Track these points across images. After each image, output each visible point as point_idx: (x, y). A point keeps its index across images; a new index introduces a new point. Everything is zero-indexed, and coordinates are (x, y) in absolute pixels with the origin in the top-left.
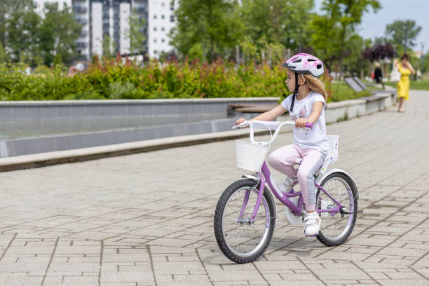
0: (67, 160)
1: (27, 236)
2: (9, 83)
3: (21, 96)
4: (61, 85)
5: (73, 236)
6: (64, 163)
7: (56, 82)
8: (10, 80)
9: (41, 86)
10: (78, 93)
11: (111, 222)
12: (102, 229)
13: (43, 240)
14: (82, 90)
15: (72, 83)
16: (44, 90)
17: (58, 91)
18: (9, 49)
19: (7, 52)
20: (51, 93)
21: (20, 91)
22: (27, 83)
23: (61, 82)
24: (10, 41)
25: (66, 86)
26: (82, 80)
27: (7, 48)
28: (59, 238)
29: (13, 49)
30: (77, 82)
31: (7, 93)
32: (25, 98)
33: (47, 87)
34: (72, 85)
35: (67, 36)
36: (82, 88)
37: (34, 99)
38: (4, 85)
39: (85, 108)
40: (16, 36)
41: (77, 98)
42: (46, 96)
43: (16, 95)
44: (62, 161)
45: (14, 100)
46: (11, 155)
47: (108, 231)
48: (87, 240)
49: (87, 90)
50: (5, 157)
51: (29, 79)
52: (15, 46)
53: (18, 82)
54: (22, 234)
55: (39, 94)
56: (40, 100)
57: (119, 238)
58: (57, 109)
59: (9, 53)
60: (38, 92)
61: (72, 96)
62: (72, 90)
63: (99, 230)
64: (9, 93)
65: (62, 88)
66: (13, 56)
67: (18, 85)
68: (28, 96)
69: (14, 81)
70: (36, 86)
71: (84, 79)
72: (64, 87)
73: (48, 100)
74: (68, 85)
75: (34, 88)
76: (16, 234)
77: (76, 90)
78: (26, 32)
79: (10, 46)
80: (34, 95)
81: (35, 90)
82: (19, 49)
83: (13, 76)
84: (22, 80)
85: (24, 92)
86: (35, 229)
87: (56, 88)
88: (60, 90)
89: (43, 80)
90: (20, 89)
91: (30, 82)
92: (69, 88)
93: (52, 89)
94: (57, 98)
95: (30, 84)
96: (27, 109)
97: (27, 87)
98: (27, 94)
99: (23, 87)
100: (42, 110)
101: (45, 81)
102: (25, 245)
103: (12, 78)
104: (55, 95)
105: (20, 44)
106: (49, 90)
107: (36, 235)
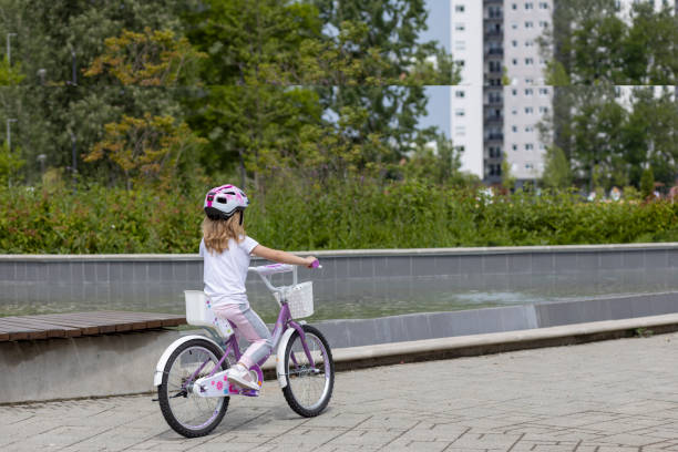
0: (623, 333)
1: (537, 437)
2: (554, 218)
3: (570, 237)
4: (631, 220)
5: (602, 440)
6: (620, 337)
7: (625, 215)
8: (555, 214)
9: (602, 222)
10: (658, 232)
11: (662, 423)
12: (645, 431)
13: (558, 443)
14: (663, 227)
15: (649, 216)
16: (606, 227)
17: (627, 229)
18: (576, 163)
19: (573, 168)
20: (616, 232)
21: (570, 229)
22: (580, 217)
23: (632, 216)
24: (578, 151)
25: (639, 221)
26: (665, 212)
27: (573, 161)
28: (581, 441)
29: (582, 161)
30: (657, 215)
31: (550, 233)
32: (576, 240)
33: (611, 223)
34: (649, 220)
35: (667, 139)
36: (664, 224)
37: (591, 243)
38: (545, 220)
39: (667, 255)
40: (588, 142)
41: (655, 240)
42: (609, 237)
43: (563, 235)
44: (617, 334)
45: (560, 244)
46: (542, 325)
47: (655, 434)
48: (620, 445)
49: (671, 227)
50: (533, 328)
51: (583, 212)
52: (585, 157)
53: (567, 216)
54: (532, 435)
55: (598, 234)
56: (600, 243)
57: (666, 445)
58: (622, 256)
59: (576, 169)
60: (597, 230)
61: (648, 236)
62: (649, 227)
63: (641, 432)
64: (553, 233)
65: (634, 225)
66: (582, 173)
67: (567, 220)
68: (582, 237)
69: (561, 215)
70: (595, 222)
71: (668, 209)
72: (636, 222)
73: (611, 242)
74: (643, 219)
75: (590, 225)
76: (524, 434)
77: (656, 227)
78: (602, 135)
79: (578, 158)
80: (591, 236)
81: (592, 228)
82: (591, 163)
83: (560, 208)
84: (573, 214)
85: (574, 232)
86: (550, 428)
87: (624, 224)
88: (630, 227)
89: (605, 213)
90: (569, 227)
91: (586, 216)
92: (643, 223)
93: (618, 226)
94: (626, 241)
95: (584, 219)
96: (577, 258)
97: (581, 223)
98: (580, 233)
99: (574, 224)
100: (600, 258)
101: (608, 214)
102: (531, 449)
103: (559, 211)
104: (622, 236)
105: (592, 154)
106: (612, 229)
107: (550, 437)
